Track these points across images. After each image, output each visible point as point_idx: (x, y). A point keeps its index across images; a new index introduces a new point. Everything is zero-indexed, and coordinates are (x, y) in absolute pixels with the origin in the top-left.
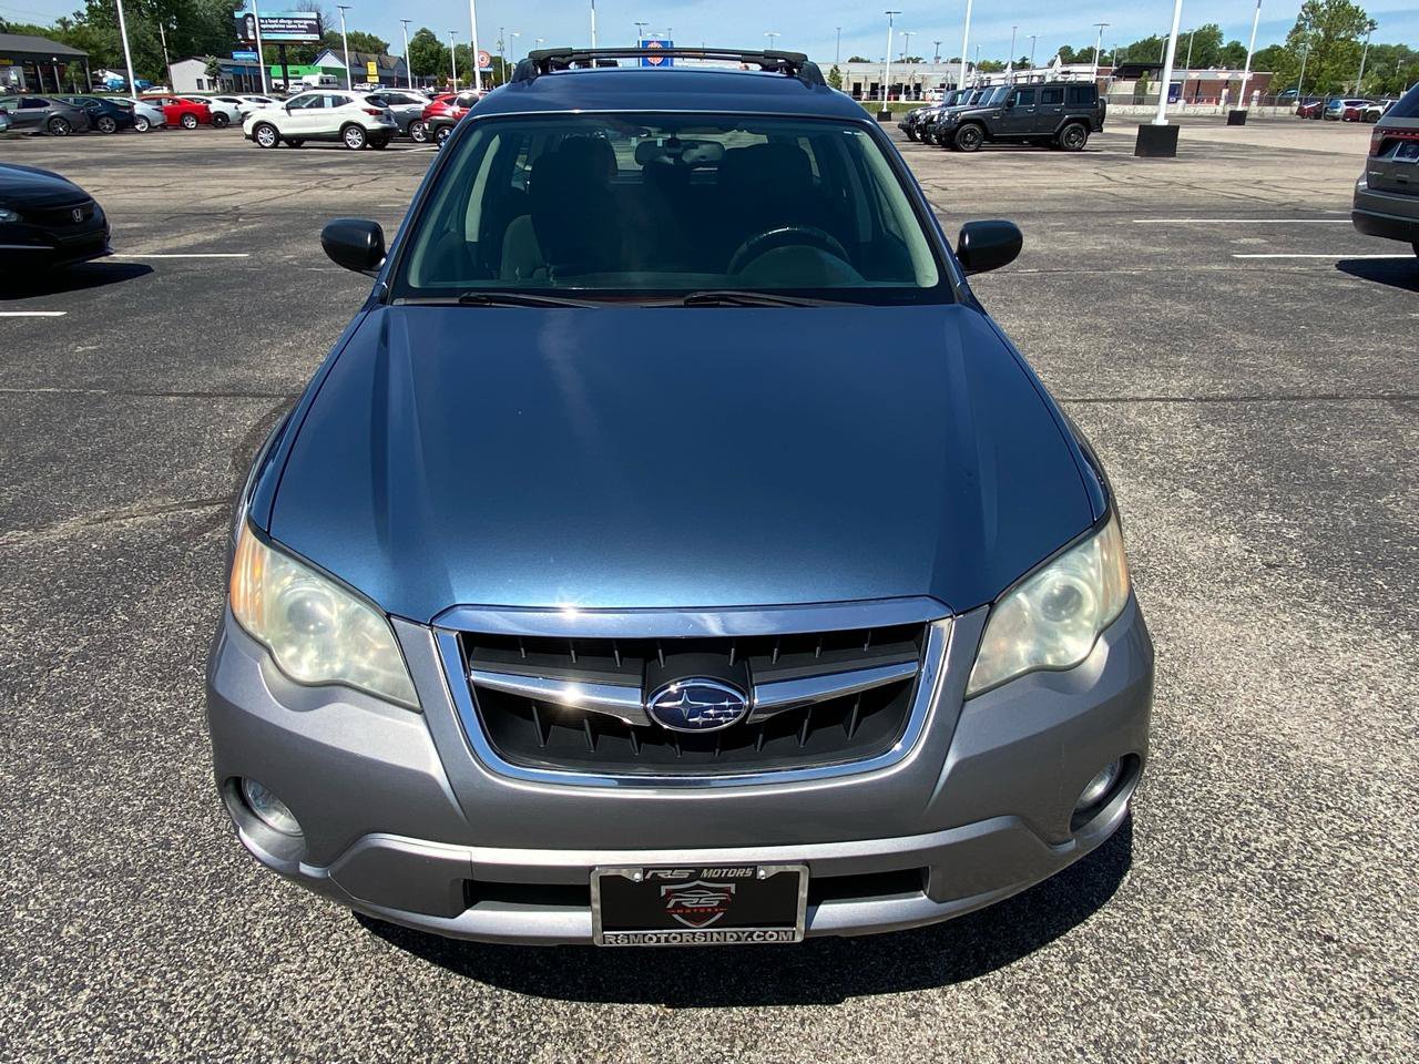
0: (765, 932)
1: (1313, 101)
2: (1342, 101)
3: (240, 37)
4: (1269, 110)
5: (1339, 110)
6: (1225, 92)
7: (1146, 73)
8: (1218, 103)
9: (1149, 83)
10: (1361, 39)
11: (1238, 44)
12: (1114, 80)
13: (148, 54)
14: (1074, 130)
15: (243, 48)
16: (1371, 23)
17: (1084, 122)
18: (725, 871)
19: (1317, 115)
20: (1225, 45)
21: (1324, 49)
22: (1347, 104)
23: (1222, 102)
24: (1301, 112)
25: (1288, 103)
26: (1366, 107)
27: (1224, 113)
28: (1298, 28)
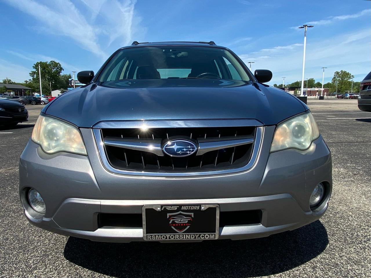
0: (205, 235)
1: (340, 94)
2: (348, 94)
3: (70, 85)
4: (329, 97)
5: (348, 96)
6: (317, 93)
7: (296, 89)
8: (316, 96)
9: (298, 91)
10: (351, 80)
11: (319, 83)
12: (288, 91)
13: (46, 89)
15: (71, 87)
16: (353, 76)
18: (190, 207)
19: (342, 98)
20: (316, 83)
21: (342, 83)
22: (350, 95)
23: (317, 96)
24: (338, 97)
25: (334, 95)
26: (355, 95)
28: (334, 78)
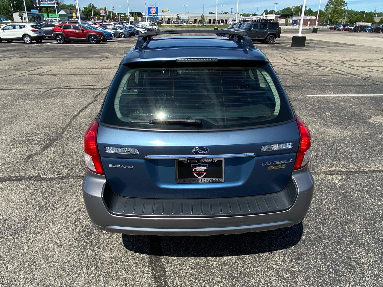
1: (334, 25)
2: (342, 25)
3: (34, 5)
4: (321, 27)
5: (341, 28)
6: (309, 22)
7: (288, 17)
8: (307, 26)
9: (289, 20)
10: (343, 8)
11: (311, 9)
12: (279, 19)
13: (7, 10)
14: (271, 37)
15: (34, 9)
16: (347, 3)
17: (274, 34)
19: (335, 29)
20: (307, 10)
21: (334, 11)
22: (343, 26)
23: (308, 25)
24: (331, 29)
25: (326, 25)
26: (348, 27)
27: (309, 28)
28: (328, 5)
